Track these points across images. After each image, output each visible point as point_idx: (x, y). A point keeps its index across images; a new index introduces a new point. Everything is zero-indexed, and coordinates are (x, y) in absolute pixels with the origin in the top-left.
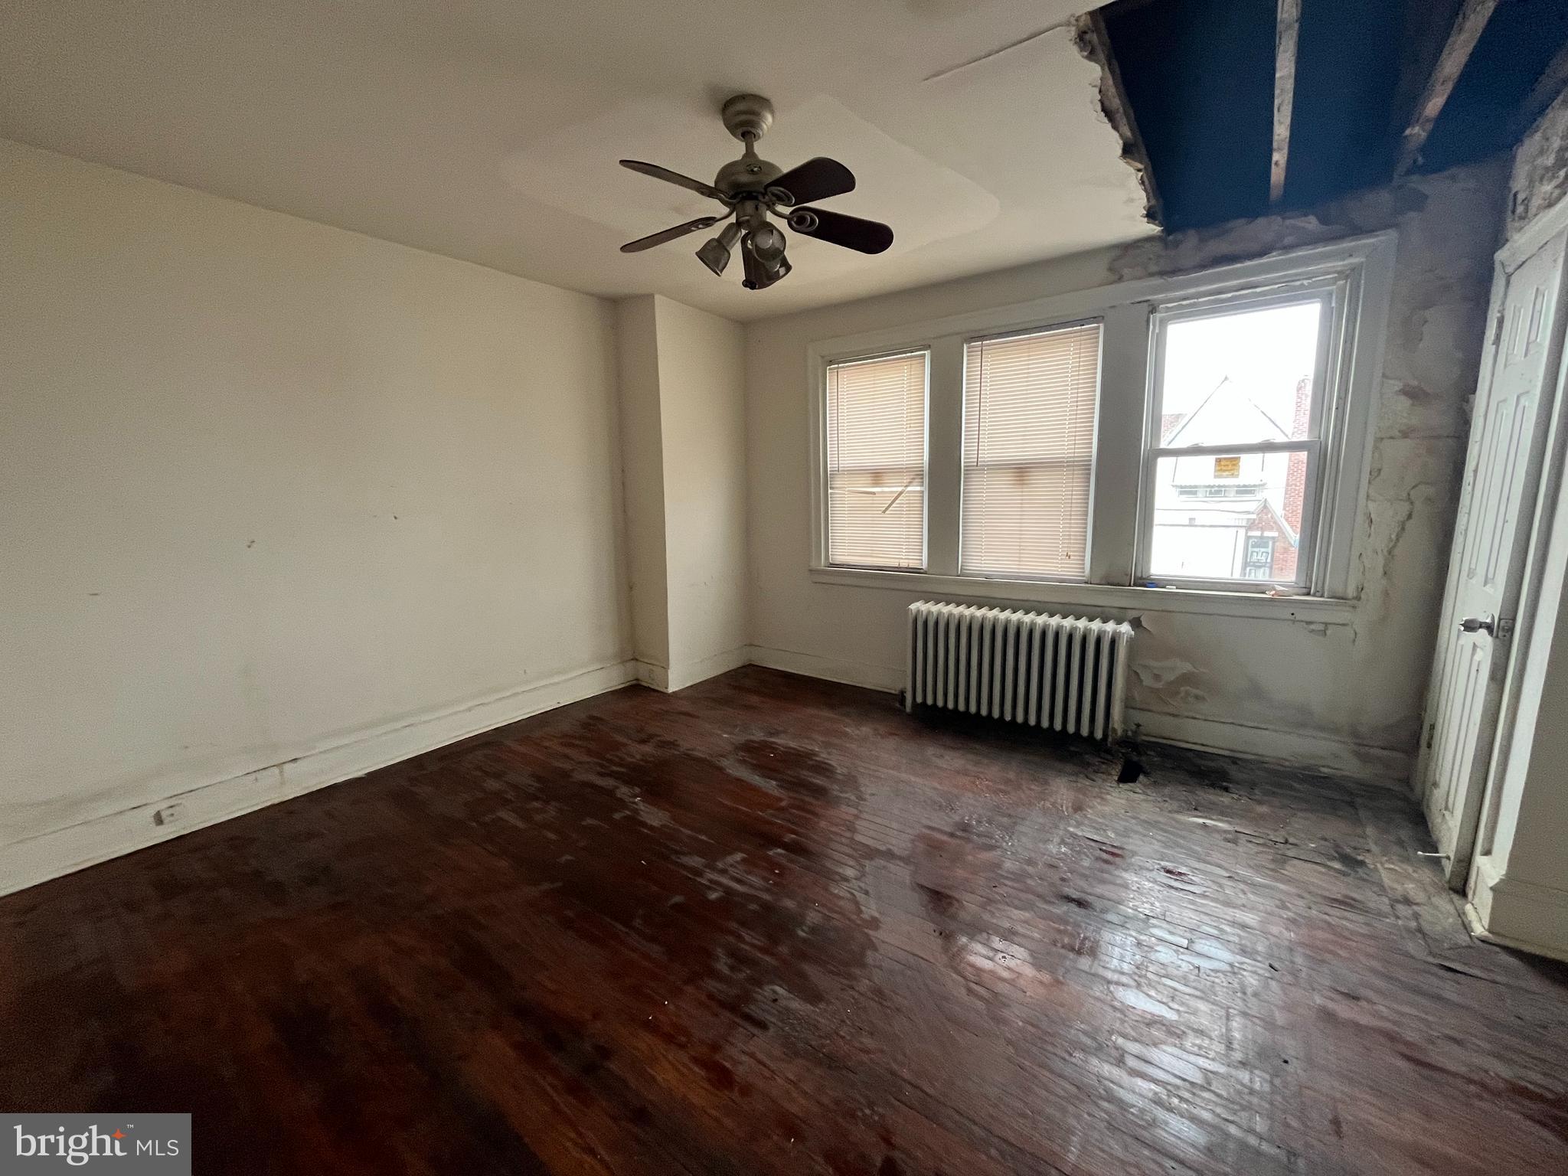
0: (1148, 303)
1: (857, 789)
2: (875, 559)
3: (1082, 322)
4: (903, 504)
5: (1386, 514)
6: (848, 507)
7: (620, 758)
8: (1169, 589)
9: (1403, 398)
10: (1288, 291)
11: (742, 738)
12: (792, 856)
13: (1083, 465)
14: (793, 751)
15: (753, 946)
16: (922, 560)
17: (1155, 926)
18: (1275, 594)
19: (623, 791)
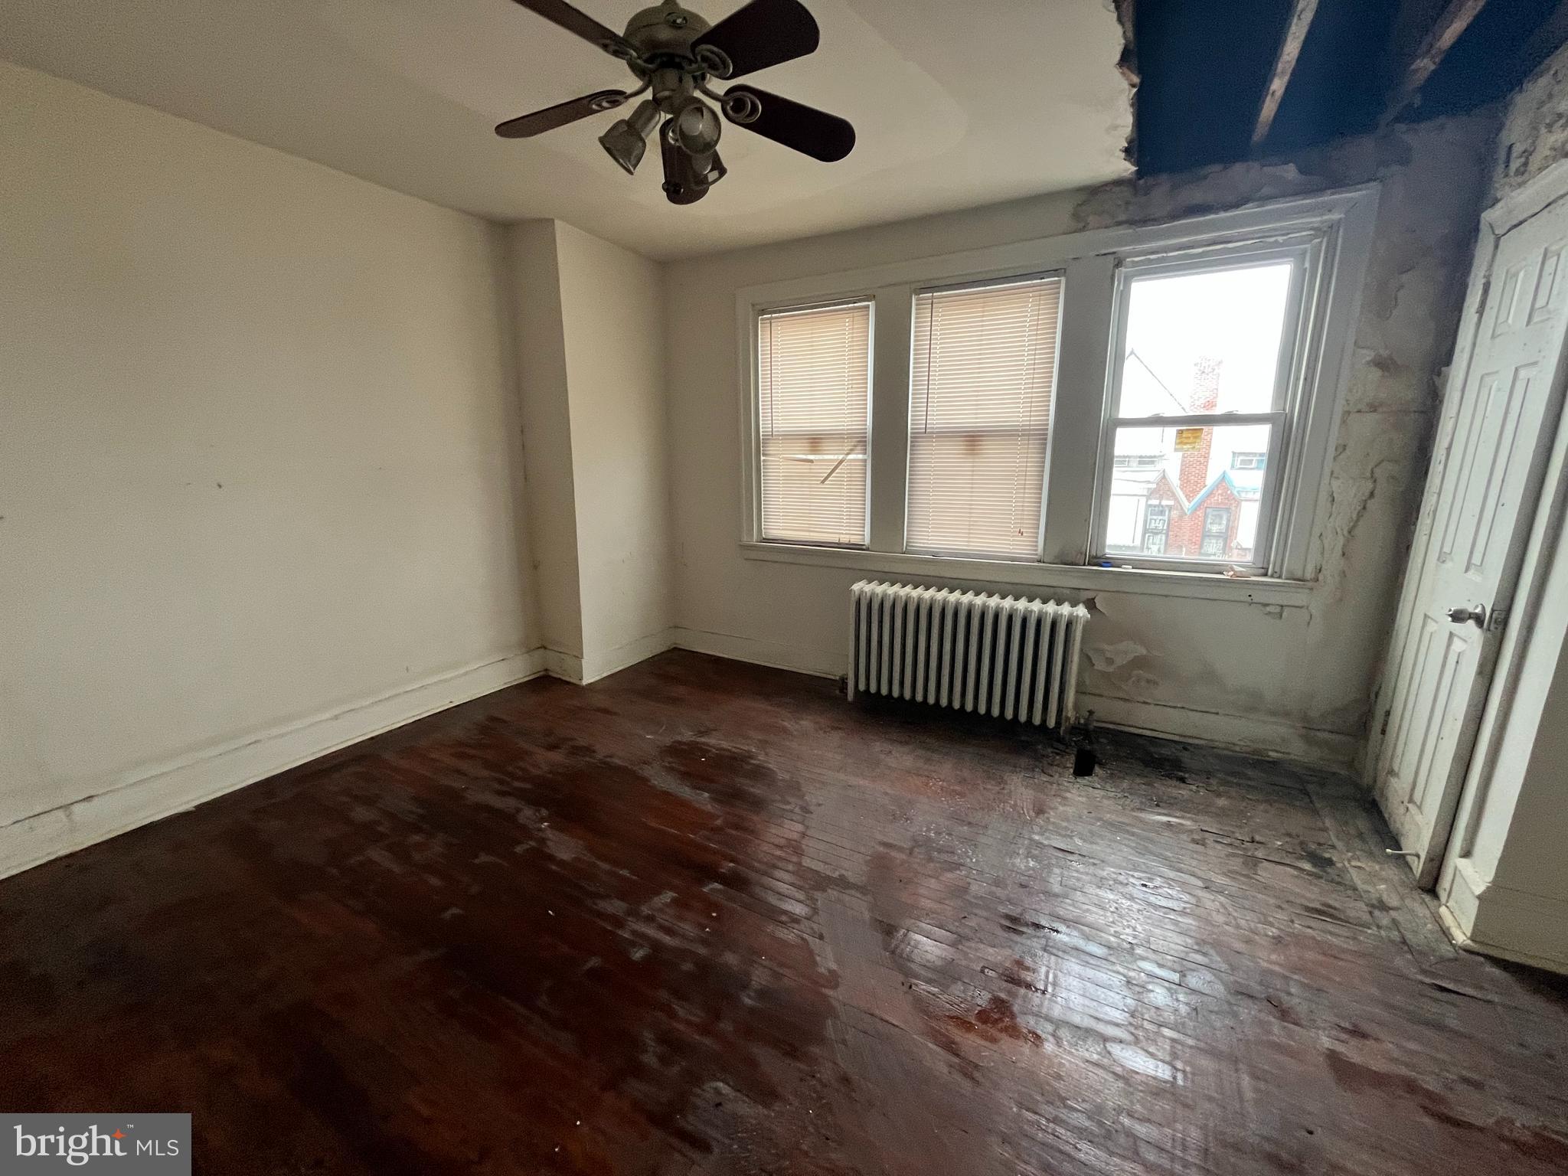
0: (1114, 256)
1: (802, 797)
2: (812, 534)
3: (1041, 274)
4: (844, 473)
5: (1348, 492)
6: (783, 476)
7: (522, 769)
8: (1125, 568)
9: (1374, 369)
10: (1262, 248)
11: (668, 741)
12: (732, 892)
13: (1040, 435)
14: (727, 753)
15: (689, 1023)
16: (864, 535)
17: (1143, 959)
18: (1234, 574)
19: (527, 814)
